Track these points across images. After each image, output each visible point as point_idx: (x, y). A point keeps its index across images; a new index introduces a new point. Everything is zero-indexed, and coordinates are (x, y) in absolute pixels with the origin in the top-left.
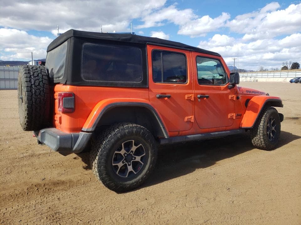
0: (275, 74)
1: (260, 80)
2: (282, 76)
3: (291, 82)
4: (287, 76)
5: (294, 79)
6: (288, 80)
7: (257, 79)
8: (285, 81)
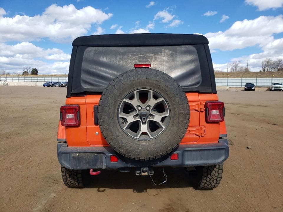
0: (26, 78)
1: (11, 84)
2: (32, 80)
3: (44, 85)
4: (37, 81)
5: (46, 83)
6: (41, 84)
7: (6, 83)
8: (36, 85)
